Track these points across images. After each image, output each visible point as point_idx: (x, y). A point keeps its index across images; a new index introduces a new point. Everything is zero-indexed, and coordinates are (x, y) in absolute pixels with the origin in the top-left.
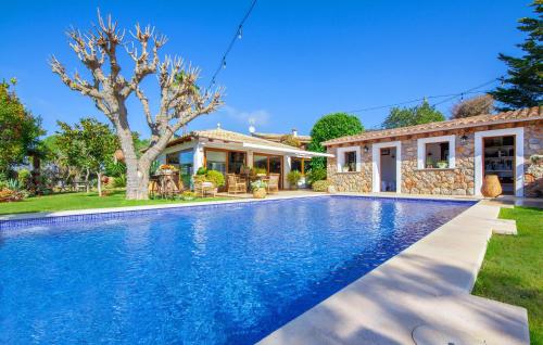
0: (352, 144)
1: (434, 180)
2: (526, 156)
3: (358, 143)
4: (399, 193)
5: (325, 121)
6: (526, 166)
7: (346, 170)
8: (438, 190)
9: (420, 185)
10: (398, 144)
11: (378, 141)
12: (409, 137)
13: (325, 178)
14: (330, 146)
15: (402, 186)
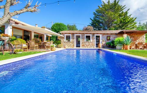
0: (69, 33)
1: (88, 44)
2: (102, 40)
3: (71, 33)
4: (81, 48)
5: (57, 24)
6: (102, 42)
7: (67, 41)
8: (88, 47)
9: (85, 45)
10: (80, 35)
11: (76, 33)
12: (83, 33)
13: (61, 44)
14: (62, 33)
15: (82, 46)
